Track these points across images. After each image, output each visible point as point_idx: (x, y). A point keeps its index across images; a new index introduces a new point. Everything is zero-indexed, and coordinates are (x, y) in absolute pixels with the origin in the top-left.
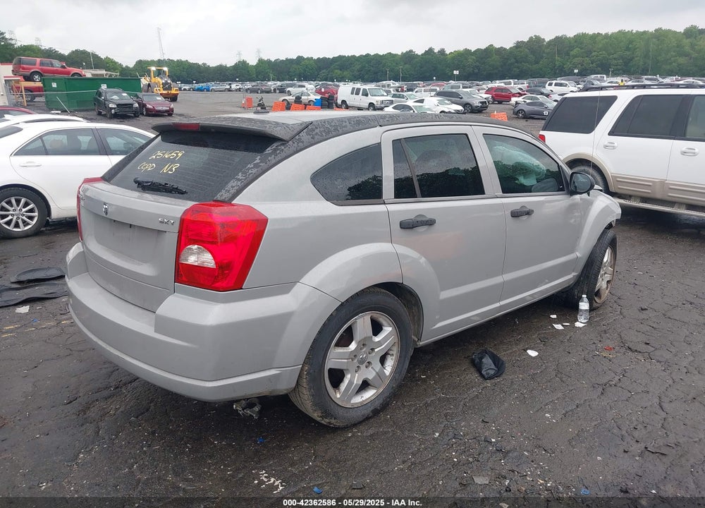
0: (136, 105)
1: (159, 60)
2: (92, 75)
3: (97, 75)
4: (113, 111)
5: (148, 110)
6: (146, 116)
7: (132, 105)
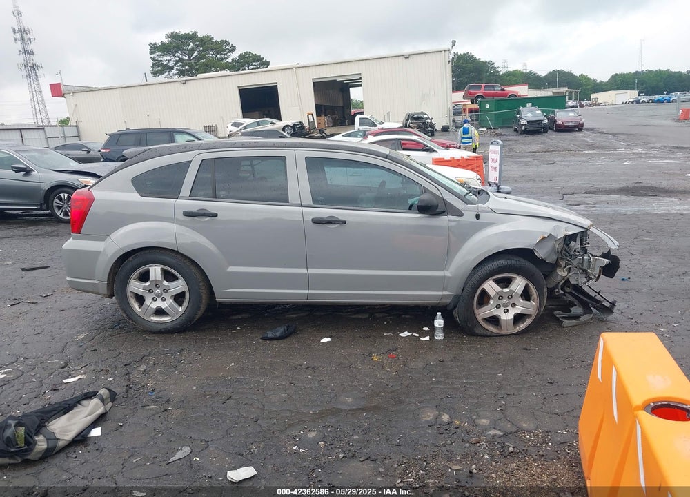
0: (546, 121)
1: (637, 72)
2: (553, 93)
3: (558, 93)
4: (523, 128)
5: (558, 125)
6: (555, 131)
7: (542, 121)
